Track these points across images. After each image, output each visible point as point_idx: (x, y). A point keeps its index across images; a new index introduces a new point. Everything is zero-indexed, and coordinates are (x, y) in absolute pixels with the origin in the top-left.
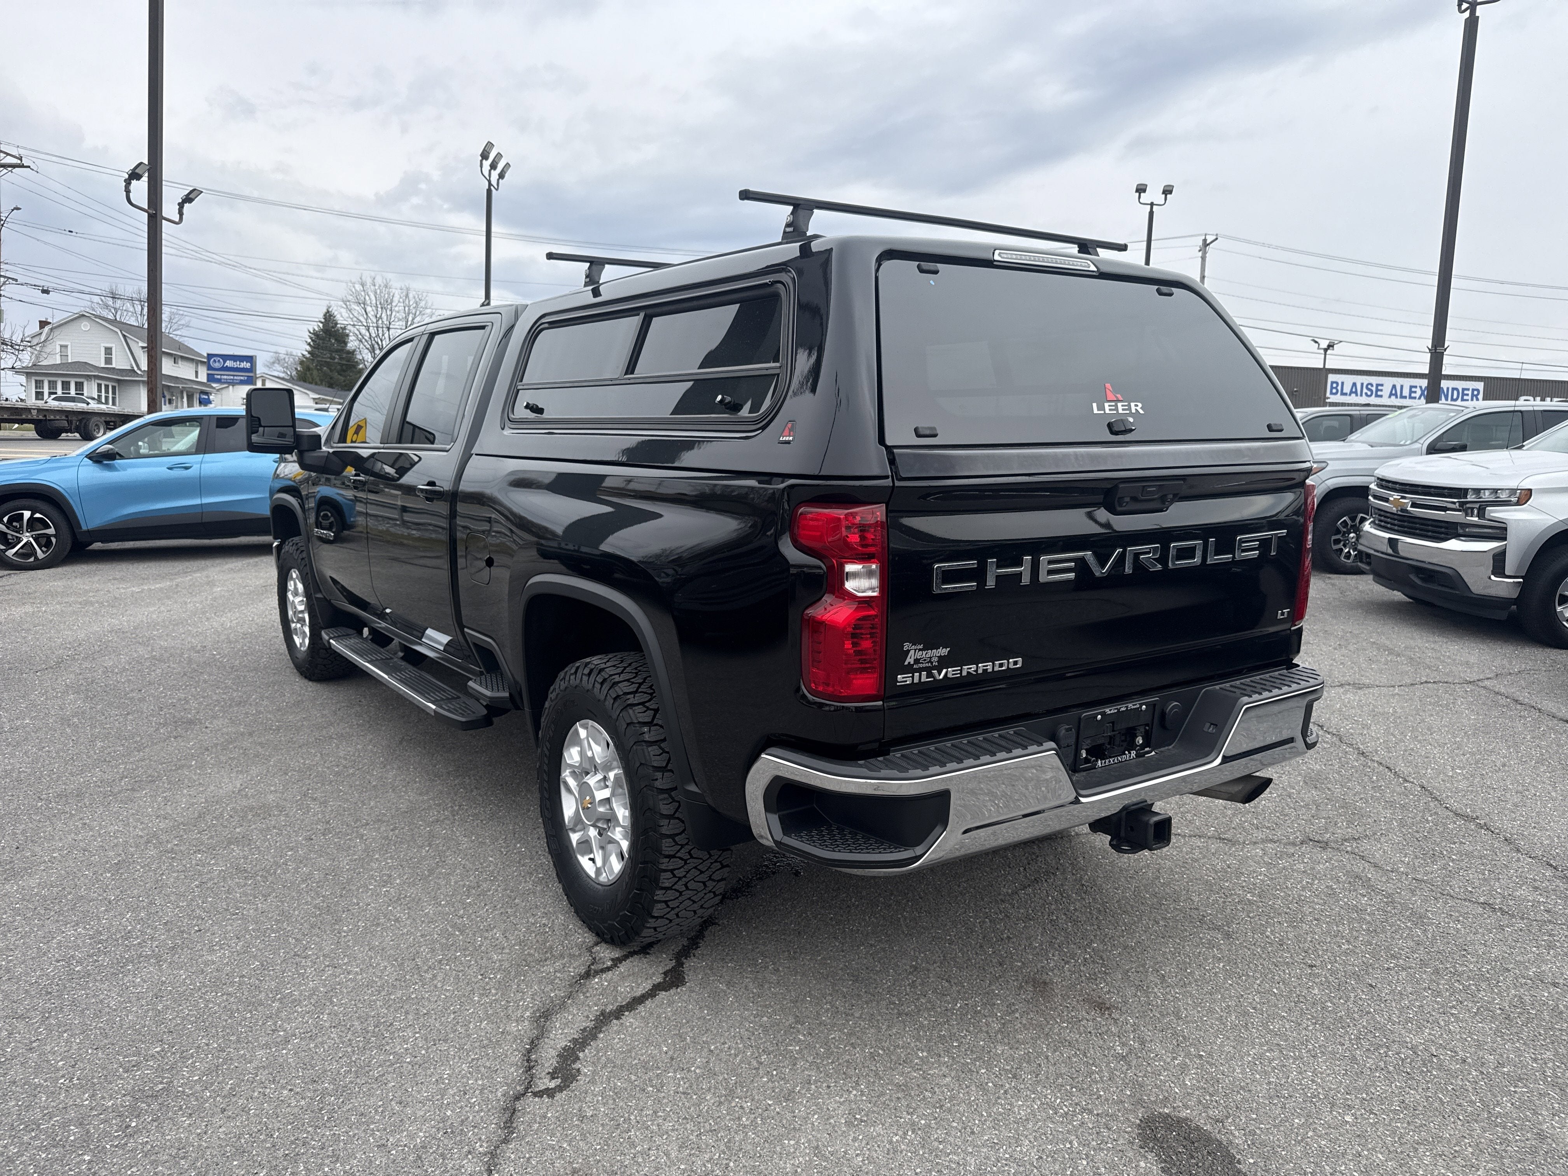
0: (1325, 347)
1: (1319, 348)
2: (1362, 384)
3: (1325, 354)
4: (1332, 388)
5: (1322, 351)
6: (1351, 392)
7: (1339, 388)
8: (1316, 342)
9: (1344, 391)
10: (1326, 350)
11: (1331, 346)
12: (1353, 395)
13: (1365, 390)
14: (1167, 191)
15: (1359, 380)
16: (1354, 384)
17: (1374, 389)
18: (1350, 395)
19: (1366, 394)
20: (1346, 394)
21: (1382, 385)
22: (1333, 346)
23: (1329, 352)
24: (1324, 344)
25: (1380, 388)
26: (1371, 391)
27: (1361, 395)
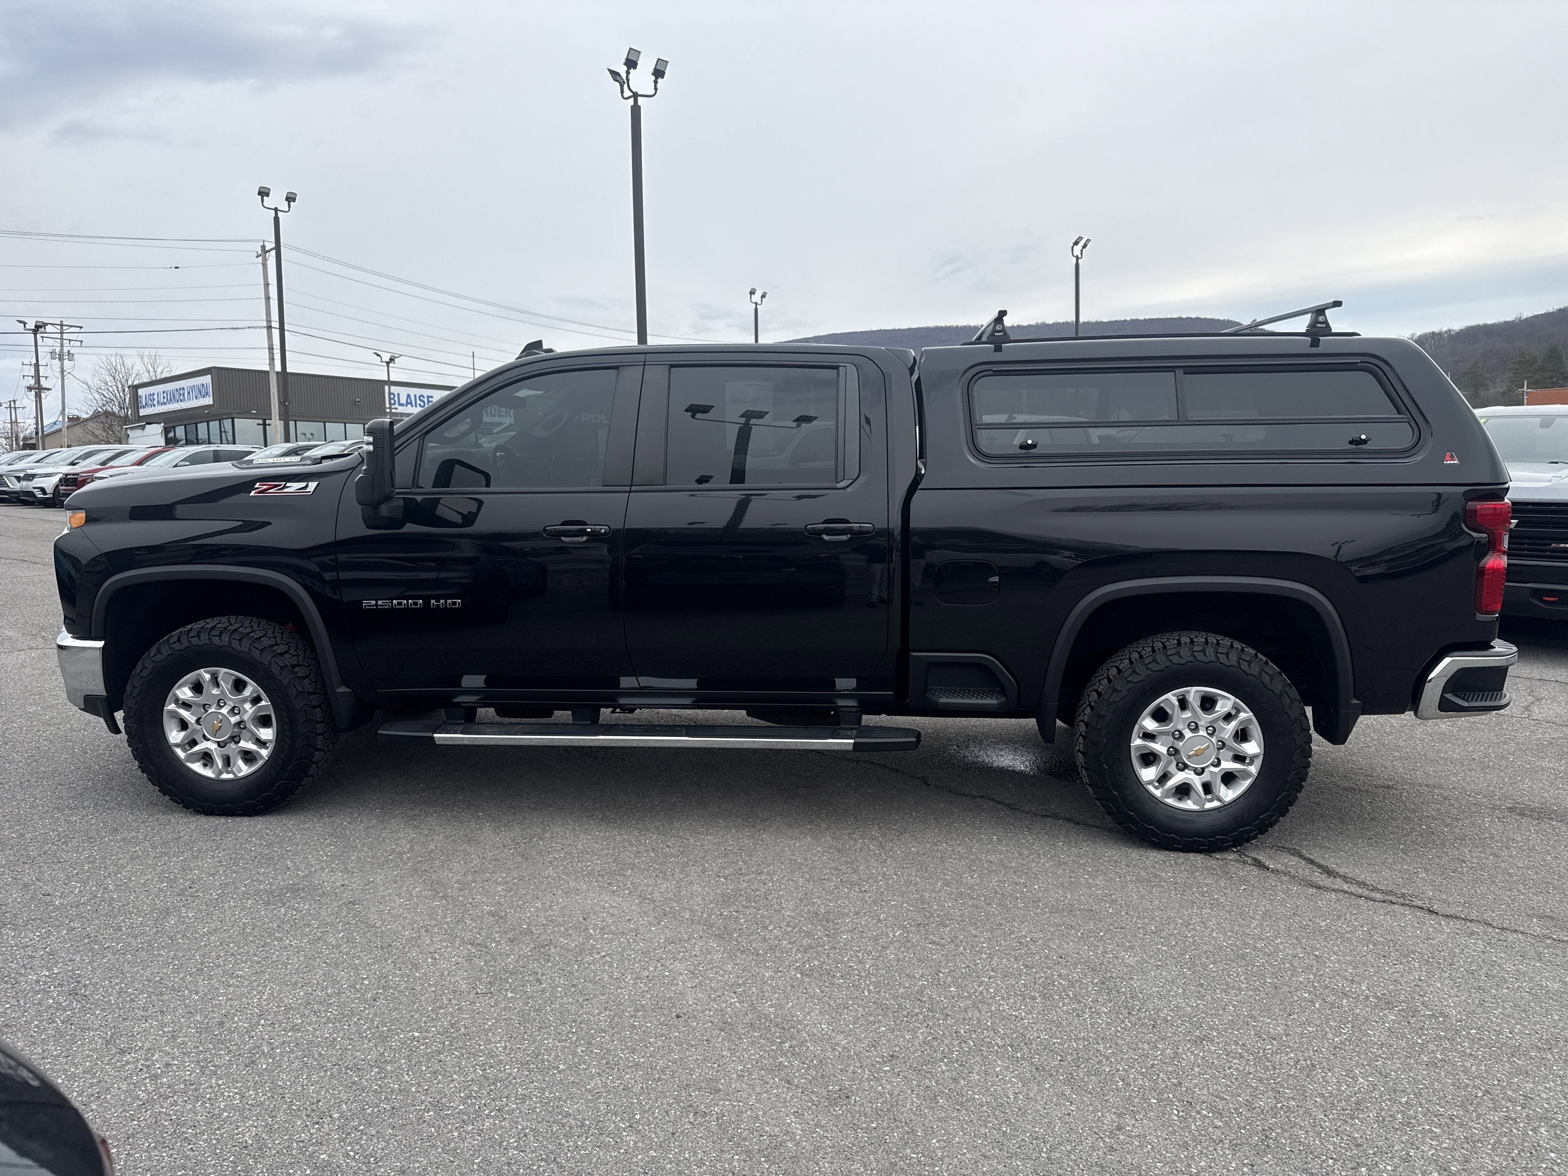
0: (388, 360)
1: (381, 361)
2: (415, 396)
3: (388, 367)
4: (390, 399)
5: (385, 364)
6: (407, 403)
7: (396, 399)
8: (378, 355)
9: (401, 402)
10: (388, 363)
11: (392, 360)
12: (409, 406)
13: (418, 402)
14: (290, 198)
15: (413, 391)
16: (409, 396)
17: (426, 400)
18: (406, 406)
19: (420, 405)
20: (402, 405)
21: (432, 397)
22: (394, 360)
23: (391, 365)
24: (386, 357)
25: (430, 399)
26: (424, 402)
27: (416, 406)
